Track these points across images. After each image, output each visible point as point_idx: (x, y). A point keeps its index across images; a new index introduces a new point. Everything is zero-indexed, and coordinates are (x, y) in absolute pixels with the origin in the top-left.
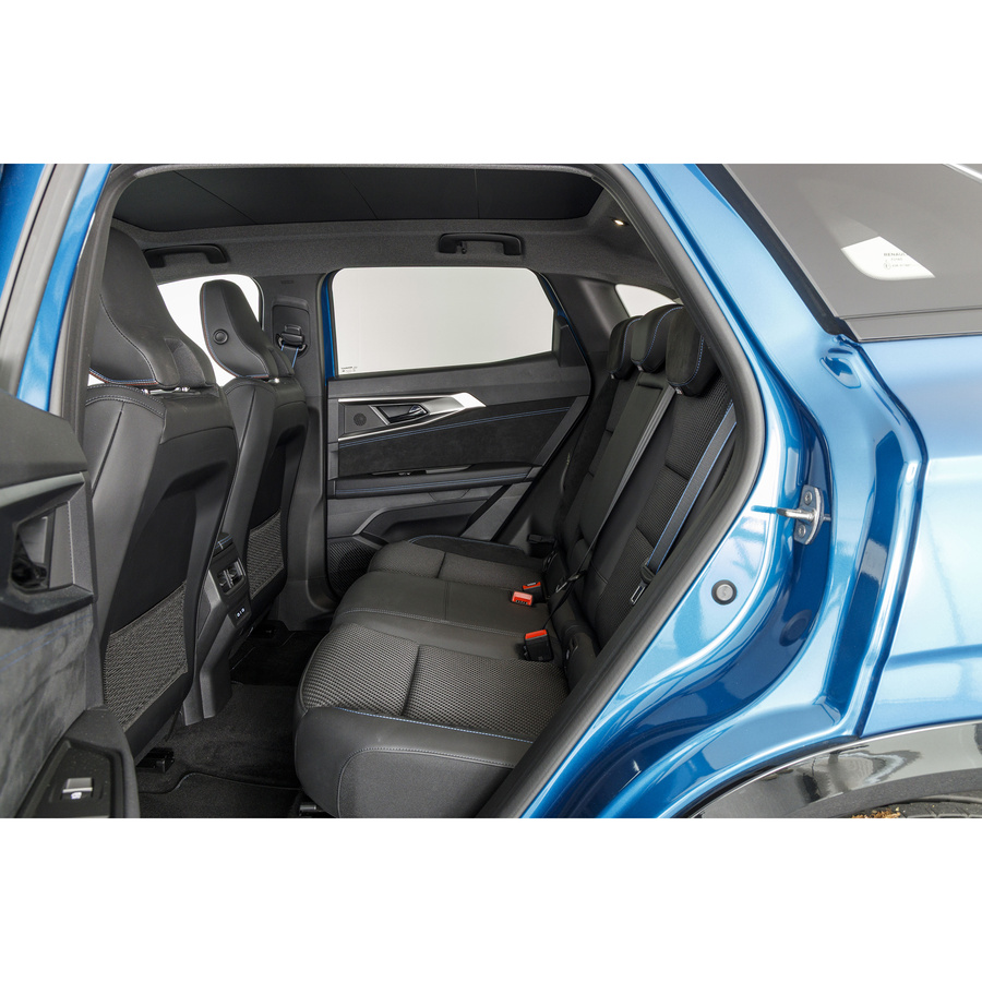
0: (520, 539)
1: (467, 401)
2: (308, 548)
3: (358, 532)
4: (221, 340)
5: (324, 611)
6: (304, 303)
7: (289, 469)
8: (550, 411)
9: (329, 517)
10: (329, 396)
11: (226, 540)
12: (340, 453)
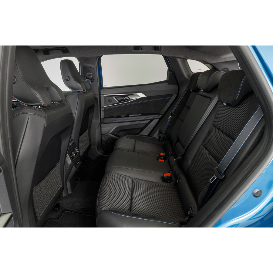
0: (156, 135)
1: (141, 95)
2: (96, 137)
3: (110, 133)
4: (68, 79)
5: (102, 154)
6: (93, 66)
7: (90, 116)
8: (165, 98)
9: (102, 129)
10: (101, 94)
11: (72, 142)
12: (104, 111)
